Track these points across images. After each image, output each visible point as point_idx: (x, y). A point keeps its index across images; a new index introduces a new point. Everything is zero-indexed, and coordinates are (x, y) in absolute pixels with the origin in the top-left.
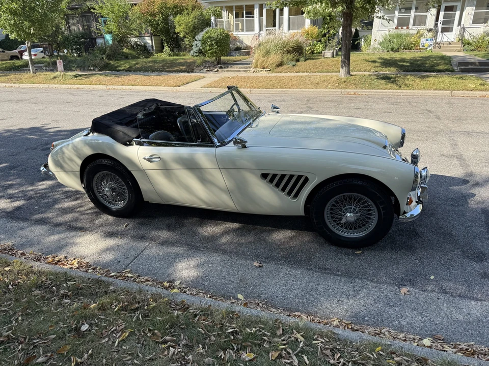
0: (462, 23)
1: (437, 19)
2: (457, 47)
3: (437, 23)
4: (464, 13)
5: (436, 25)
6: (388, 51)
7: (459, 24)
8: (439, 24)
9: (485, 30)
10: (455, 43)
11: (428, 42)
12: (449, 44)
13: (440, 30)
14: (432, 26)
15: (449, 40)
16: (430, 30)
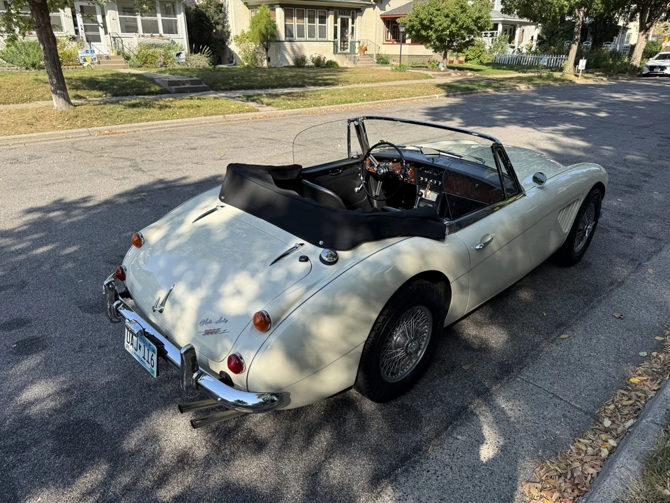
0: (109, 30)
1: (76, 25)
2: (121, 62)
3: (76, 28)
4: (107, 18)
5: (77, 31)
6: (27, 69)
7: (106, 33)
8: (80, 30)
9: (140, 41)
10: (113, 57)
11: (89, 54)
12: (108, 57)
13: (85, 39)
14: (73, 33)
15: (101, 53)
16: (74, 39)
